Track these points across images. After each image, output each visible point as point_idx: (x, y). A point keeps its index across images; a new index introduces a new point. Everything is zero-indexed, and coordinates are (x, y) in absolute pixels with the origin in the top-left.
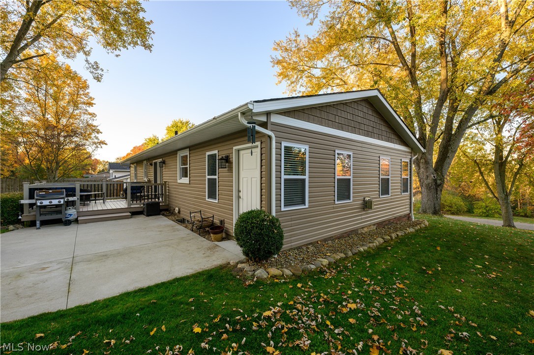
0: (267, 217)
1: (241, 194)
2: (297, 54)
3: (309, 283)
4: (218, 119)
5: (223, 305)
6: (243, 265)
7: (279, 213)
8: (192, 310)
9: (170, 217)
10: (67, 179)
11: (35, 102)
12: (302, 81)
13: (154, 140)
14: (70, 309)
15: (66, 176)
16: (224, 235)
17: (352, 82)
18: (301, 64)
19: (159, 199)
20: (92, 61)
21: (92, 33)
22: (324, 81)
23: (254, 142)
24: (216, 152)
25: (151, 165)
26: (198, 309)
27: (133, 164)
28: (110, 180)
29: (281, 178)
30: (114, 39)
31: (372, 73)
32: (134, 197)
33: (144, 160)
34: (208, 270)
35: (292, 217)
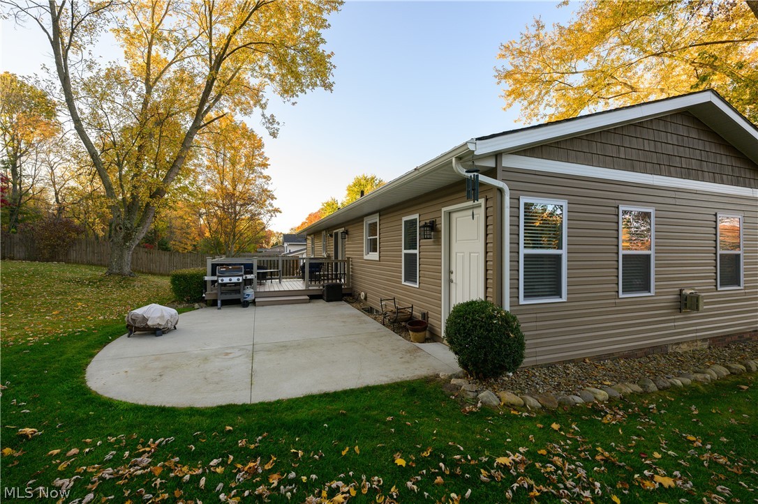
0: (498, 313)
1: (453, 277)
2: (539, 56)
3: (573, 426)
4: (421, 170)
5: (434, 435)
6: (460, 380)
7: (515, 308)
8: (391, 433)
9: (354, 305)
10: (242, 254)
11: (215, 168)
12: (548, 98)
13: (333, 204)
14: (253, 404)
15: (241, 251)
16: (428, 334)
17: (647, 86)
18: (547, 71)
19: (340, 280)
20: (268, 115)
21: (269, 82)
22: (590, 92)
23: (476, 199)
24: (416, 216)
25: (331, 236)
26: (399, 434)
27: (309, 235)
28: (285, 256)
29: (518, 253)
30: (291, 83)
31: (693, 62)
32: (313, 278)
33: (323, 230)
34: (409, 382)
35: (538, 315)
